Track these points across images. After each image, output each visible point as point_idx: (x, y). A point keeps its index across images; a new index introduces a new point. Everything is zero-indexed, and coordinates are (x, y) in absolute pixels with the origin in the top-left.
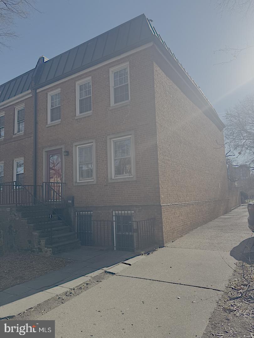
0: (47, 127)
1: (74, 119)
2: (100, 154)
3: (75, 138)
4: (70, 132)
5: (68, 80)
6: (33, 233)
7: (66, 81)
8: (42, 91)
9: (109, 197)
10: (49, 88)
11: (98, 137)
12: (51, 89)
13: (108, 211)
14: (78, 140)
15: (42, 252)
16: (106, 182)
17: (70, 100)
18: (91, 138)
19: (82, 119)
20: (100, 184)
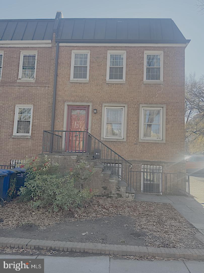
0: (70, 82)
1: (105, 83)
2: (132, 118)
3: (105, 100)
4: (99, 93)
5: (101, 47)
6: (110, 180)
7: (98, 47)
8: (66, 46)
9: (139, 153)
10: (76, 46)
11: (130, 103)
12: (79, 48)
13: (138, 165)
14: (107, 101)
15: (122, 197)
16: (135, 141)
17: (101, 64)
18: (122, 103)
19: (114, 84)
20: (130, 142)
